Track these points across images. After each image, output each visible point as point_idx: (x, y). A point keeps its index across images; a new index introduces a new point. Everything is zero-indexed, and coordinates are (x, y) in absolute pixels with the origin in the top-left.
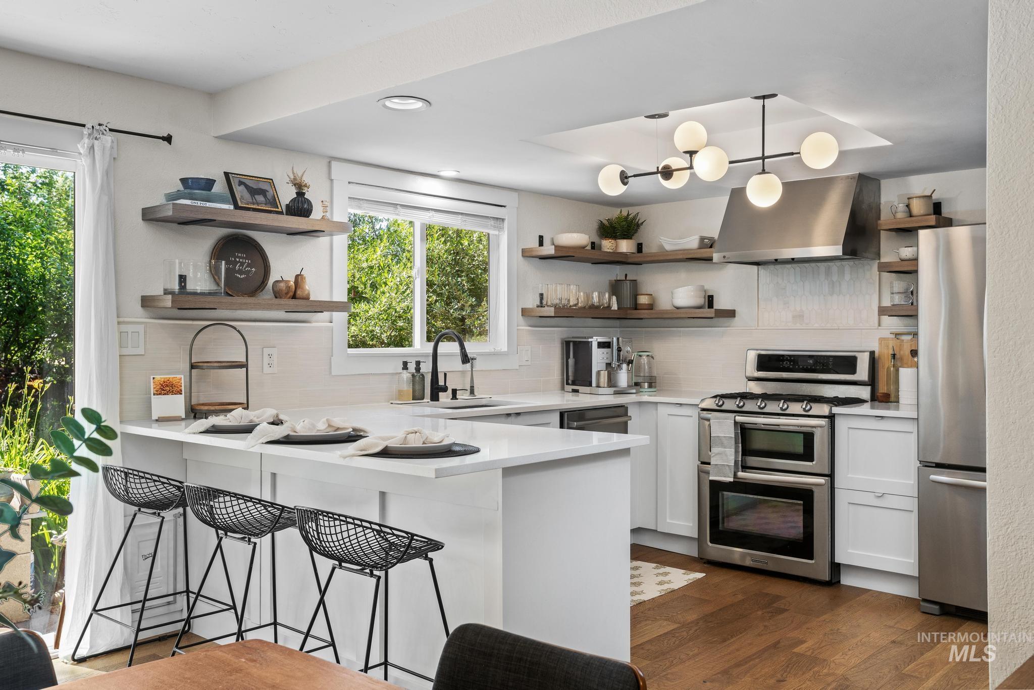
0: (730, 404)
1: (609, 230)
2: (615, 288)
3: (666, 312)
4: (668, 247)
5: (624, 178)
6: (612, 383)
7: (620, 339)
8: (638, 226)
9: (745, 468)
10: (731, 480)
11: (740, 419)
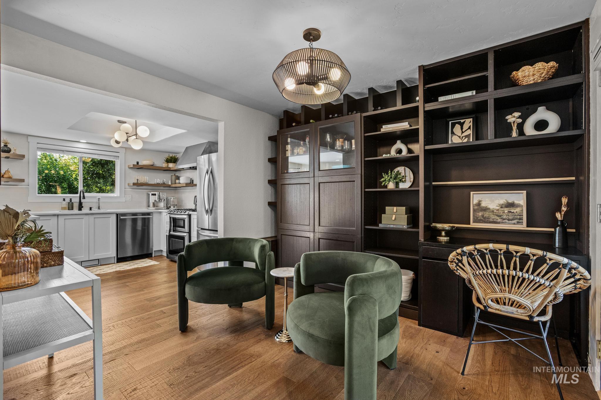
7: (160, 193)
8: (177, 159)
9: (174, 231)
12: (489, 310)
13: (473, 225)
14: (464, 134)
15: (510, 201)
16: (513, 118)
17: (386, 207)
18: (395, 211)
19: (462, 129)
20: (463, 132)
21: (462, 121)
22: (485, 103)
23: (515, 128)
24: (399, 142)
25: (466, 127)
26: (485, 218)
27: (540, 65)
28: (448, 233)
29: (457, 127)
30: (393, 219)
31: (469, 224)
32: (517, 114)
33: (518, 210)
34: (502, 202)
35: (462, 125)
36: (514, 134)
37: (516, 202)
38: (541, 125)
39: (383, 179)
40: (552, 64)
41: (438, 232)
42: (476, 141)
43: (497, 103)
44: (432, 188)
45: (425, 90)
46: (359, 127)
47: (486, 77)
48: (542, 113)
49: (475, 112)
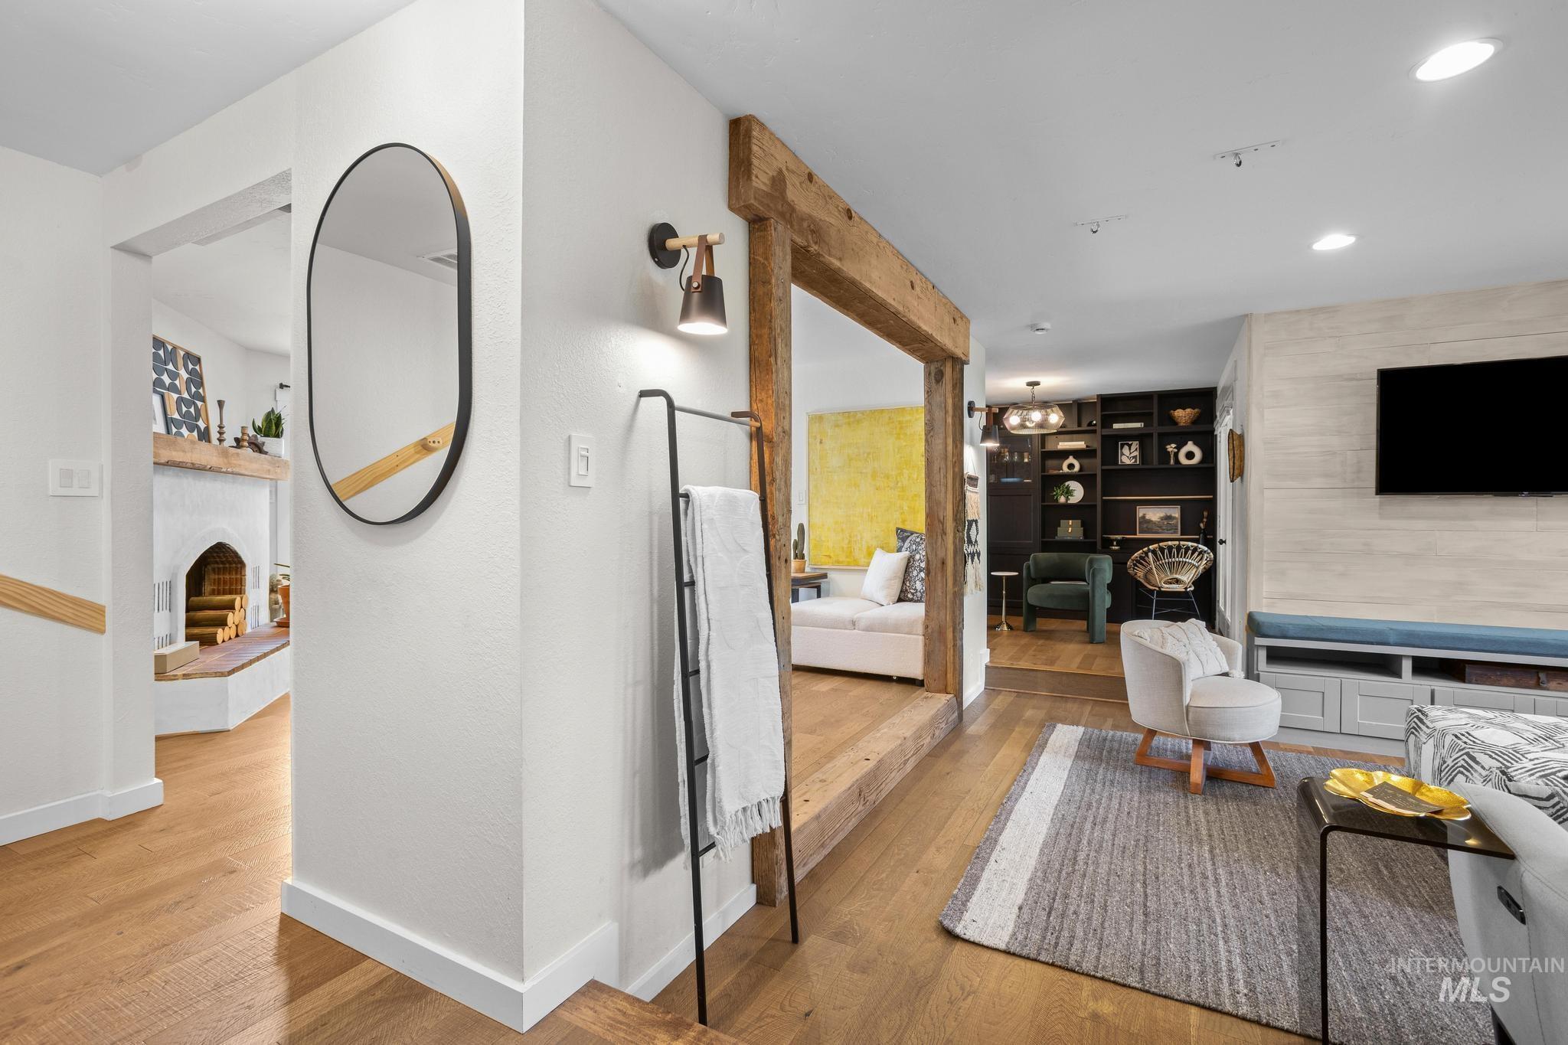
12: (1162, 589)
13: (1139, 536)
14: (1132, 455)
15: (1169, 514)
16: (1171, 448)
17: (1062, 521)
18: (1070, 524)
19: (1130, 449)
20: (1131, 453)
21: (1130, 443)
22: (1151, 435)
23: (1172, 456)
24: (1071, 457)
25: (1133, 448)
26: (1148, 529)
27: (1189, 410)
28: (1119, 542)
29: (1126, 448)
30: (1070, 531)
31: (1136, 535)
32: (1173, 445)
33: (1174, 521)
34: (1162, 515)
35: (1130, 446)
36: (1172, 462)
37: (1173, 515)
38: (1190, 455)
39: (1055, 493)
40: (1196, 410)
41: (1111, 542)
42: (1143, 464)
43: (1160, 435)
44: (1104, 502)
45: (1102, 416)
46: (1037, 443)
47: (1152, 414)
48: (1190, 446)
49: (1140, 437)
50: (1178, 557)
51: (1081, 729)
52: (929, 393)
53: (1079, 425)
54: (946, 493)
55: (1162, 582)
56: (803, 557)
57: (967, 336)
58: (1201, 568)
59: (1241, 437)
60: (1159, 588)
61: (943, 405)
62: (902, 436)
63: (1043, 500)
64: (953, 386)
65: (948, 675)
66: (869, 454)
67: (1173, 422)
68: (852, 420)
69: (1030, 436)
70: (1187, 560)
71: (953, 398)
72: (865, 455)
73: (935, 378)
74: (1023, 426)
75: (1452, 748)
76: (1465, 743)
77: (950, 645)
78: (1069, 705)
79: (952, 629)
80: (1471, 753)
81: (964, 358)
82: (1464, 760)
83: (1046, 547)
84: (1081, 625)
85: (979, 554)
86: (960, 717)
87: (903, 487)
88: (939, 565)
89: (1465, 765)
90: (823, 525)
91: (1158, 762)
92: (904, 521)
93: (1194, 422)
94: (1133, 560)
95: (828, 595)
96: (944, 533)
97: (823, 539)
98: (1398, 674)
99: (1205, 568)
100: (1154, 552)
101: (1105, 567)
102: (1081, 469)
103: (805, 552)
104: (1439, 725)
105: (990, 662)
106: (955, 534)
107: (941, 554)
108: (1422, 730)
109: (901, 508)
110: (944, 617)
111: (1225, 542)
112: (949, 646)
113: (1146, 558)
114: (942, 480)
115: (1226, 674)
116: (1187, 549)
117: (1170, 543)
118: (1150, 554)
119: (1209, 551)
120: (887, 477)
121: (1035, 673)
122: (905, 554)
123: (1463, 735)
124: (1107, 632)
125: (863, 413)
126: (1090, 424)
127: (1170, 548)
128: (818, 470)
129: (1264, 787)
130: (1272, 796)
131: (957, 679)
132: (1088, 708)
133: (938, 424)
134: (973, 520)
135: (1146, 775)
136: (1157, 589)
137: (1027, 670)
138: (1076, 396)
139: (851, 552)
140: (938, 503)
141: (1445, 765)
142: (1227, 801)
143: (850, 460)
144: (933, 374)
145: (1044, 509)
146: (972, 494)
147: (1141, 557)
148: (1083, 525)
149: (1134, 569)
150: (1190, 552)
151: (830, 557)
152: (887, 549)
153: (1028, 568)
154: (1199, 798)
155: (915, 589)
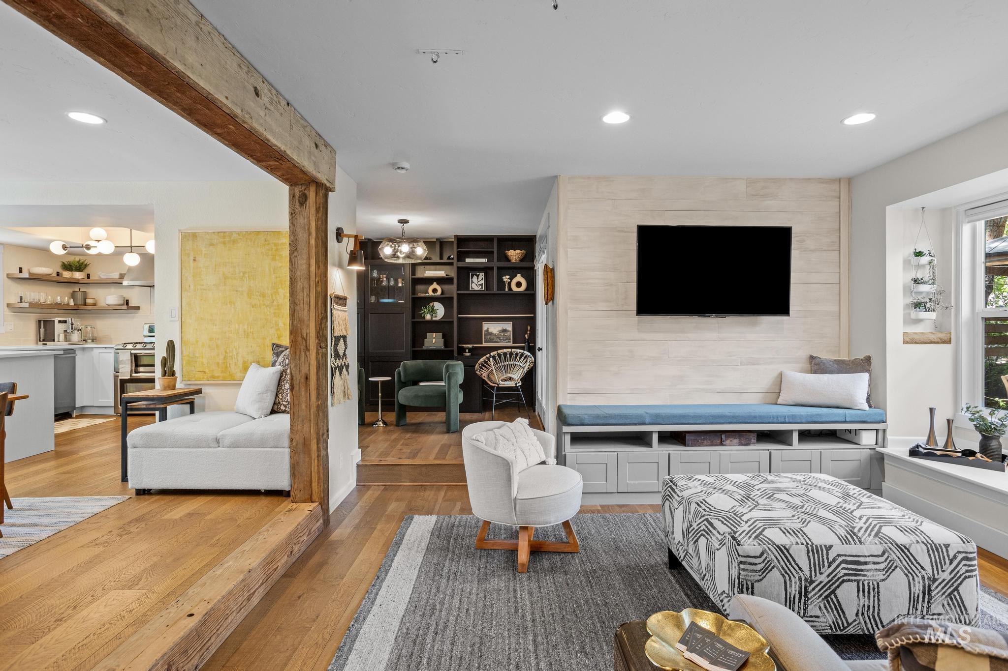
0: (130, 346)
1: (68, 267)
2: (73, 295)
3: (104, 307)
4: (103, 277)
5: (64, 247)
6: (66, 339)
7: (73, 319)
8: (86, 265)
9: (136, 372)
10: (129, 378)
11: (133, 352)
12: (500, 386)
13: (484, 345)
14: (479, 283)
15: (504, 329)
16: (506, 279)
17: (428, 334)
18: (434, 336)
19: (478, 279)
20: (478, 282)
21: (478, 274)
22: (492, 268)
23: (507, 285)
24: (435, 283)
25: (480, 278)
26: (491, 339)
27: (518, 251)
28: (470, 350)
29: (475, 277)
30: (434, 342)
31: (482, 344)
32: (508, 277)
33: (508, 333)
34: (500, 329)
35: (478, 276)
36: (507, 289)
37: (508, 329)
38: (519, 284)
39: (422, 312)
40: (523, 251)
41: (464, 350)
42: (487, 290)
43: (499, 268)
44: (459, 319)
45: (458, 252)
46: (408, 271)
47: (492, 252)
48: (519, 278)
49: (486, 270)
50: (510, 361)
51: (434, 518)
52: (292, 214)
53: (441, 258)
54: (309, 310)
55: (500, 379)
56: (173, 374)
57: (333, 165)
58: (526, 368)
59: (553, 270)
60: (498, 384)
61: (307, 227)
62: (277, 258)
63: (413, 317)
64: (316, 208)
65: (313, 484)
66: (244, 273)
67: (507, 259)
68: (227, 239)
69: (403, 265)
70: (517, 363)
71: (317, 221)
72: (241, 274)
73: (299, 201)
74: (394, 256)
75: (696, 513)
76: (704, 510)
77: (314, 455)
78: (427, 493)
79: (315, 440)
80: (710, 520)
81: (328, 185)
82: (704, 524)
83: (416, 356)
84: (441, 416)
85: (347, 367)
86: (327, 522)
87: (278, 305)
88: (303, 380)
89: (706, 529)
90: (197, 342)
91: (493, 545)
92: (279, 337)
93: (522, 260)
94: (479, 364)
95: (203, 409)
96: (307, 349)
97: (197, 355)
98: (649, 444)
99: (528, 368)
100: (494, 357)
101: (458, 370)
102: (442, 293)
103: (177, 368)
104: (686, 494)
105: (362, 460)
106: (317, 350)
107: (304, 370)
108: (674, 498)
109: (277, 324)
110: (308, 429)
111: (541, 349)
112: (313, 457)
113: (489, 362)
114: (305, 299)
115: (543, 463)
116: (517, 354)
117: (505, 350)
118: (491, 359)
119: (531, 356)
120: (263, 295)
121: (399, 467)
122: (278, 368)
123: (702, 503)
124: (460, 421)
125: (239, 233)
126: (449, 258)
127: (505, 354)
128: (192, 287)
129: (571, 553)
130: (577, 561)
131: (322, 487)
132: (442, 493)
133: (302, 245)
134: (341, 336)
135: (484, 560)
136: (496, 385)
137: (392, 465)
138: (439, 236)
139: (227, 367)
140: (302, 321)
141: (692, 528)
142: (546, 576)
143: (225, 279)
144: (297, 197)
145: (414, 324)
146: (339, 312)
147: (485, 362)
148: (444, 337)
149: (480, 370)
150: (519, 356)
151: (204, 372)
152: (261, 364)
153: (399, 373)
154: (524, 577)
155: (286, 402)
